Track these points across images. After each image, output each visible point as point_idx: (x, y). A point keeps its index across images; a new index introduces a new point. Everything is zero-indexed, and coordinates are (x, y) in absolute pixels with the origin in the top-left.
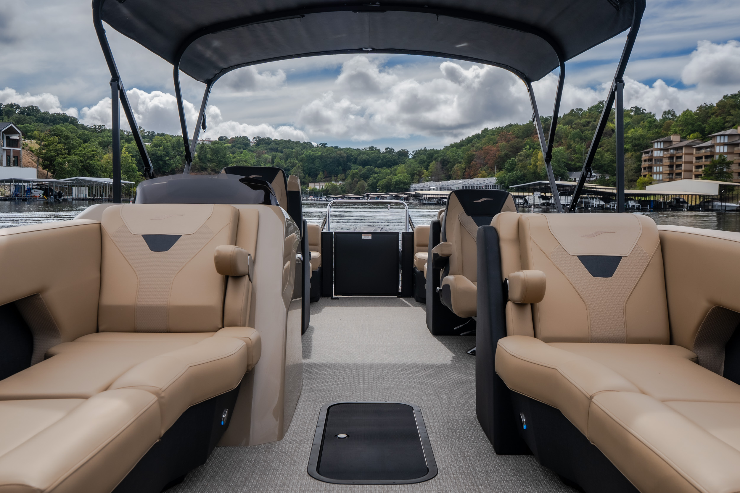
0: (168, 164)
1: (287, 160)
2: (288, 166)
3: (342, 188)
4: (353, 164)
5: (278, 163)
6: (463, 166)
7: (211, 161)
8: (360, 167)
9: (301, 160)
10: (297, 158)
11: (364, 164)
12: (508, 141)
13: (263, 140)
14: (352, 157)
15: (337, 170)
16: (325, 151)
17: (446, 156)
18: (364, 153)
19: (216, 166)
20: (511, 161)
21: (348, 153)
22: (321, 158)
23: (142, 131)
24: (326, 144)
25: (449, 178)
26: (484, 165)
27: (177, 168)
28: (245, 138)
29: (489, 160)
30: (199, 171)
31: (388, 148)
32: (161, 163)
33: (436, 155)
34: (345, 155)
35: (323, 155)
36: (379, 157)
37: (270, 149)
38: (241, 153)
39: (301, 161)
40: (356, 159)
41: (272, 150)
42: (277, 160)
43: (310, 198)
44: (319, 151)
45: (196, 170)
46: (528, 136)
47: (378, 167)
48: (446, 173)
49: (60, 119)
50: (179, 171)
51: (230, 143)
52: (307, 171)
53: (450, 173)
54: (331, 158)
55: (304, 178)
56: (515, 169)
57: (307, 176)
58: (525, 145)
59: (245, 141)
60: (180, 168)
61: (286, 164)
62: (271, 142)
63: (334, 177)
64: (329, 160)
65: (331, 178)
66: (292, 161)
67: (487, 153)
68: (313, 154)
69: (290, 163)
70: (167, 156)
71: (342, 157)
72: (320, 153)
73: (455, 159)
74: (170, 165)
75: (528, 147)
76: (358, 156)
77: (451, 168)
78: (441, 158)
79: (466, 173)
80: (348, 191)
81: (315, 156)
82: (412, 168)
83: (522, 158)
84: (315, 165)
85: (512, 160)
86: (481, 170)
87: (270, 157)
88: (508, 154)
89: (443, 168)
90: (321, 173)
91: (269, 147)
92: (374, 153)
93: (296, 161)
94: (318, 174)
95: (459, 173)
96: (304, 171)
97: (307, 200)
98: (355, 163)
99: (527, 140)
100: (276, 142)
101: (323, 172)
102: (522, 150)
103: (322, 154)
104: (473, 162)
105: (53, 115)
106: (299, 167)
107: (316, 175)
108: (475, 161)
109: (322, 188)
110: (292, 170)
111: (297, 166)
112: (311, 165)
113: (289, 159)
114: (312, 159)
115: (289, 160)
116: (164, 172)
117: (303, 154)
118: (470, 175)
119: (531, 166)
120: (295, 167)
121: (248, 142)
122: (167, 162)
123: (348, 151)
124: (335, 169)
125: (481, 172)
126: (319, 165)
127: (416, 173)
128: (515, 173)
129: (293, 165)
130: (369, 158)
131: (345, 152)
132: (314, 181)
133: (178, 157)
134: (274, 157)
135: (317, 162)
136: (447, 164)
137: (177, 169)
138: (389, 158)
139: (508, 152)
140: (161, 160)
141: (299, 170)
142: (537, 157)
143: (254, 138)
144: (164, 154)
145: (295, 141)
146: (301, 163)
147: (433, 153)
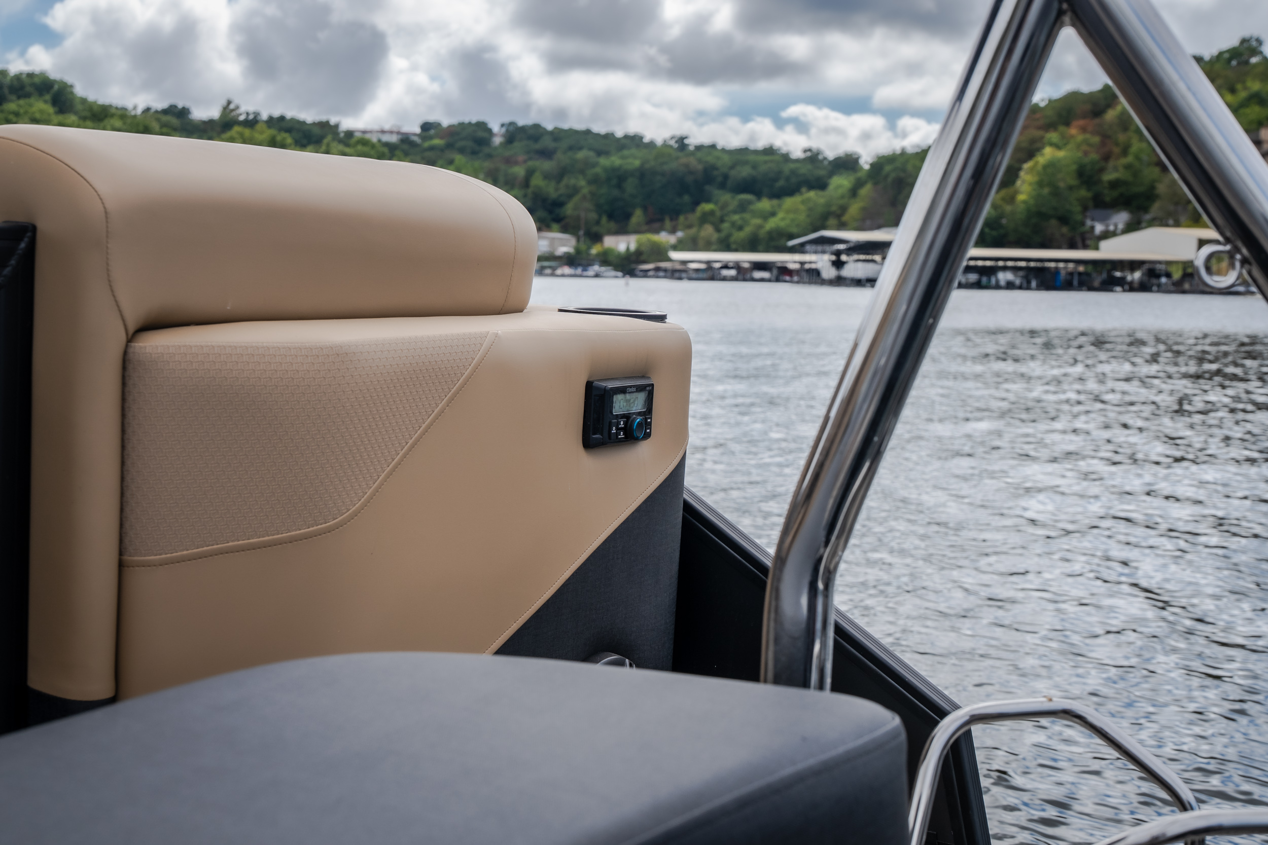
2: (561, 194)
4: (716, 189)
5: (537, 185)
8: (729, 196)
9: (595, 181)
10: (584, 175)
11: (739, 188)
13: (523, 129)
15: (678, 205)
18: (746, 163)
22: (642, 174)
23: (233, 110)
24: (688, 138)
28: (482, 126)
31: (810, 150)
36: (783, 171)
40: (726, 177)
42: (537, 181)
47: (773, 197)
49: (33, 85)
51: (441, 138)
52: (604, 207)
55: (598, 222)
57: (604, 219)
59: (481, 134)
61: (556, 190)
63: (671, 220)
66: (573, 181)
72: (637, 163)
84: (624, 191)
90: (639, 212)
91: (538, 146)
92: (773, 162)
93: (581, 183)
94: (633, 214)
96: (599, 208)
98: (723, 186)
100: (558, 135)
101: (645, 209)
105: (18, 77)
106: (584, 197)
107: (628, 216)
109: (628, 249)
110: (571, 204)
111: (581, 194)
112: (616, 192)
113: (565, 177)
114: (618, 177)
115: (565, 181)
120: (578, 197)
121: (485, 135)
124: (672, 201)
126: (635, 192)
129: (575, 190)
130: (758, 174)
132: (622, 230)
134: (530, 173)
135: (630, 186)
138: (807, 173)
143: (503, 125)
146: (592, 187)
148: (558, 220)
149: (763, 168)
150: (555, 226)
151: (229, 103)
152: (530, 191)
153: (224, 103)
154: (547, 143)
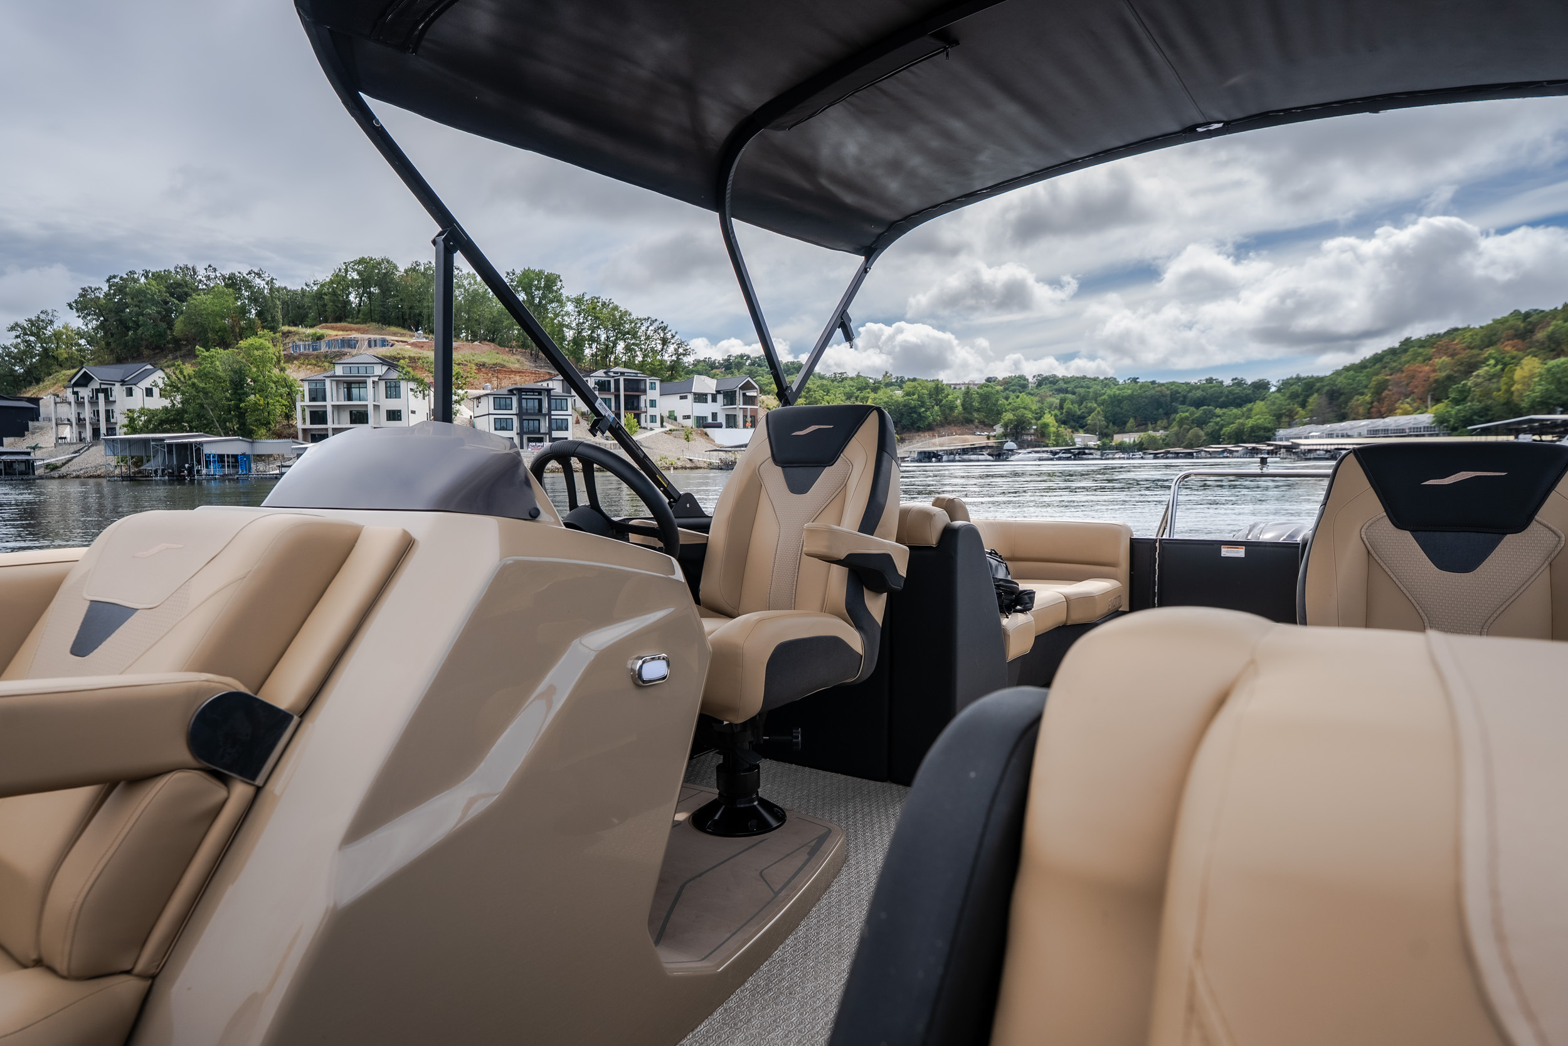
0: (924, 417)
1: (1082, 403)
2: (1083, 412)
3: (1164, 440)
4: (1181, 404)
5: (1068, 408)
6: (1368, 398)
7: (978, 410)
8: (1192, 409)
10: (1096, 401)
11: (1198, 403)
12: (1452, 355)
13: (1046, 378)
14: (1178, 395)
15: (1155, 415)
16: (1137, 388)
17: (1336, 385)
18: (1198, 388)
19: (986, 417)
20: (1460, 386)
21: (1172, 389)
22: (1131, 398)
23: (888, 377)
24: (1138, 378)
25: (1343, 418)
26: (1407, 396)
27: (935, 421)
28: (1022, 378)
29: (1416, 387)
30: (963, 424)
31: (1236, 379)
32: (916, 416)
33: (1318, 385)
34: (1168, 392)
35: (1135, 393)
36: (1221, 392)
37: (1056, 390)
38: (1018, 397)
39: (1102, 404)
40: (1185, 397)
41: (1060, 391)
42: (1067, 405)
43: (1117, 456)
44: (1128, 389)
45: (959, 423)
46: (1491, 344)
47: (1221, 407)
48: (1336, 411)
49: (794, 368)
50: (937, 425)
51: (1001, 386)
52: (1111, 418)
53: (1343, 411)
54: (1146, 398)
55: (1107, 427)
56: (1469, 398)
57: (1111, 424)
58: (1487, 359)
59: (1022, 382)
60: (938, 422)
61: (1080, 410)
62: (1057, 381)
63: (1152, 424)
64: (1144, 402)
65: (1147, 427)
66: (1089, 405)
67: (1413, 377)
68: (1119, 394)
69: (1086, 407)
70: (922, 406)
71: (1163, 396)
72: (1130, 392)
73: (1353, 388)
74: (926, 418)
75: (1492, 362)
76: (1190, 391)
77: (1346, 403)
78: (1327, 388)
79: (1374, 410)
80: (1173, 444)
81: (1122, 397)
82: (1277, 405)
83: (1480, 380)
84: (1122, 409)
85: (1464, 384)
86: (1402, 403)
87: (1058, 401)
88: (1452, 375)
89: (1330, 403)
90: (1132, 420)
91: (1056, 387)
92: (1214, 387)
93: (1095, 405)
94: (1128, 422)
95: (1361, 410)
96: (1106, 418)
97: (1113, 459)
98: (1183, 403)
99: (1491, 351)
100: (1066, 380)
101: (1135, 418)
102: (1481, 367)
103: (1133, 392)
104: (1386, 392)
106: (1099, 412)
107: (1125, 423)
108: (1390, 390)
109: (1134, 441)
110: (1090, 418)
111: (1096, 412)
112: (1118, 409)
113: (1084, 402)
114: (1116, 401)
115: (1084, 404)
116: (919, 427)
117: (1104, 394)
118: (1379, 412)
119: (1500, 393)
120: (1093, 413)
121: (1026, 382)
122: (923, 415)
123: (1173, 387)
124: (1152, 413)
125: (1402, 406)
126: (1128, 409)
127: (1284, 413)
128: (1469, 406)
129: (1091, 411)
130: (1205, 394)
131: (1168, 388)
132: (1125, 431)
133: (936, 408)
134: (1063, 401)
135: (1126, 405)
136: (1338, 398)
137: (935, 423)
138: (1238, 393)
139: (1452, 372)
140: (915, 412)
141: (1100, 417)
142: (1512, 378)
143: (1034, 377)
144: (918, 405)
145: (1092, 377)
146: (1102, 407)
147: (1313, 382)
148: (1082, 427)
149: (1210, 391)
150: (1081, 431)
151: (887, 373)
152: (1064, 411)
153: (884, 373)
154: (1062, 384)
